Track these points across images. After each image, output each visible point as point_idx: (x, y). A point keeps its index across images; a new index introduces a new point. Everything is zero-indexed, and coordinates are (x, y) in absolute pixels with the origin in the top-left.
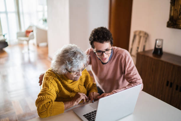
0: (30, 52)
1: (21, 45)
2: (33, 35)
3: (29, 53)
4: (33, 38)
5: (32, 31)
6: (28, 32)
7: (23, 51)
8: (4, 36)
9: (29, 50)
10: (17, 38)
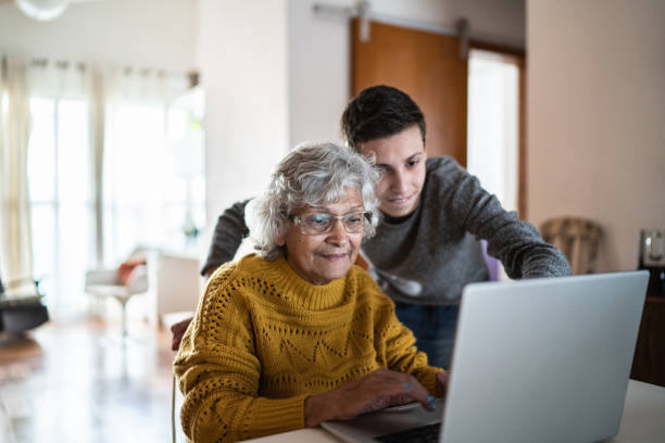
0: (130, 341)
1: (96, 320)
2: (145, 277)
3: (124, 347)
4: (144, 290)
5: (144, 263)
6: (127, 268)
7: (103, 341)
8: (37, 283)
9: (125, 334)
10: (86, 291)
